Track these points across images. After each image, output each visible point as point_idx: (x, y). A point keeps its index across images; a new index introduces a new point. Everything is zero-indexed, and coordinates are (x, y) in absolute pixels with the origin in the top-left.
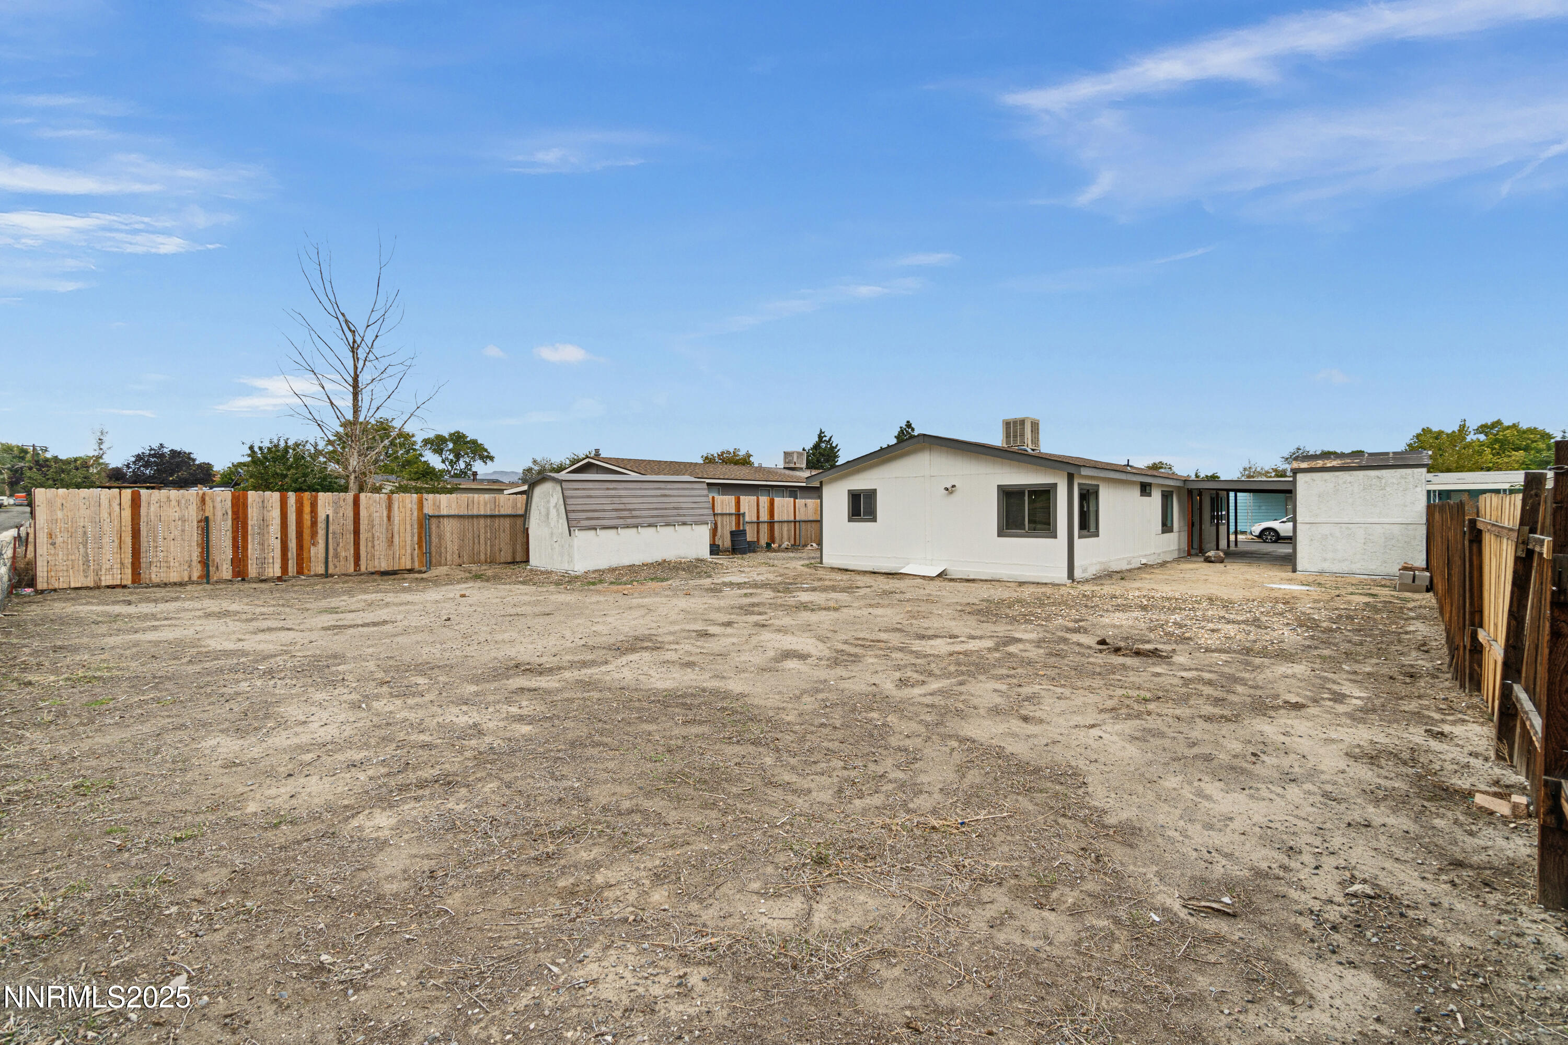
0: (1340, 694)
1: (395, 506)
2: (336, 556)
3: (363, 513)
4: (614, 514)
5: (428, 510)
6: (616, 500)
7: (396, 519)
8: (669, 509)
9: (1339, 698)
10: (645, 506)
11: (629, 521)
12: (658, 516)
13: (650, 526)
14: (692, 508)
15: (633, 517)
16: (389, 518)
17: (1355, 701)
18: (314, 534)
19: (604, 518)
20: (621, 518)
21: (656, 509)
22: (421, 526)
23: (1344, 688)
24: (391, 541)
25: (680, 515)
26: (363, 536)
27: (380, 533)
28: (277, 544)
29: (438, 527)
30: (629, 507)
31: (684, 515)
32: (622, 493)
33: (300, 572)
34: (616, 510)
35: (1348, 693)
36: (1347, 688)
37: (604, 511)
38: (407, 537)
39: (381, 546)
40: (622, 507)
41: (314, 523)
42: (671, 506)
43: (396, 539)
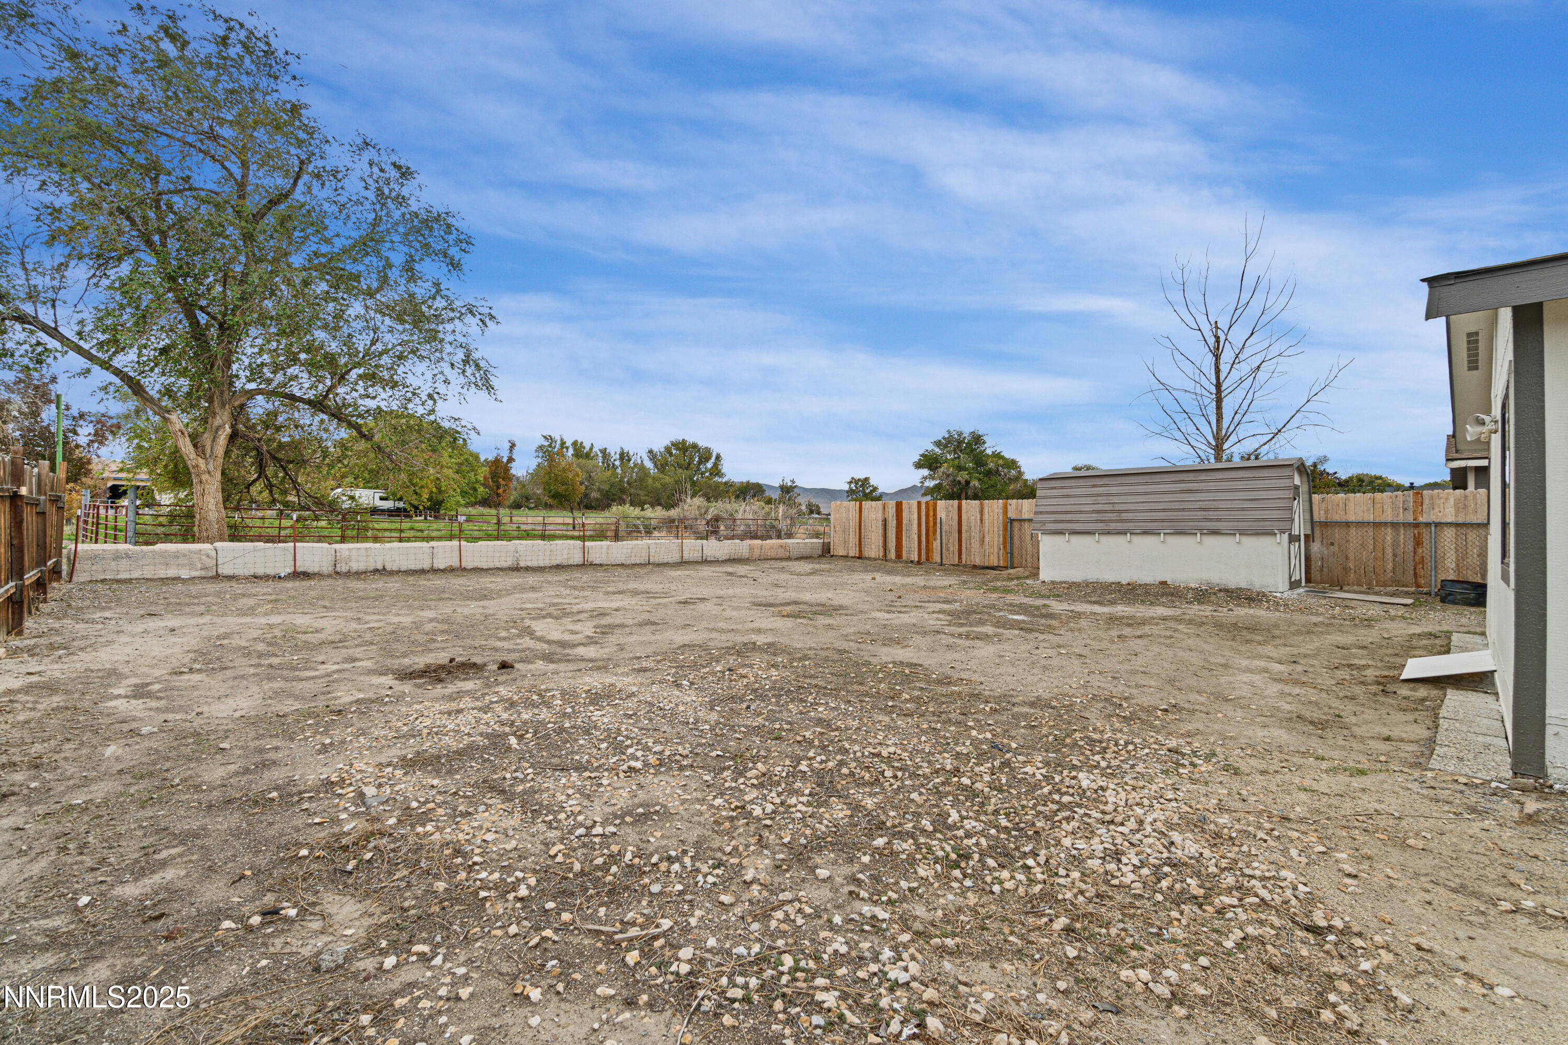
0: (141, 697)
1: (986, 511)
2: (948, 550)
3: (964, 517)
4: (1095, 516)
5: (1012, 514)
6: (1102, 500)
7: (986, 522)
8: (1189, 510)
9: (140, 692)
10: (1148, 506)
11: (1113, 526)
12: (1163, 521)
13: (1145, 533)
14: (1243, 509)
15: (1121, 521)
16: (981, 520)
17: (121, 691)
18: (935, 532)
19: (1078, 521)
20: (1102, 521)
21: (1164, 510)
22: (1005, 529)
23: (142, 707)
24: (982, 541)
25: (1210, 520)
26: (964, 535)
27: (976, 535)
28: (916, 537)
29: (1020, 530)
30: (1117, 507)
31: (1219, 520)
32: (1114, 490)
33: (927, 559)
34: (1098, 512)
35: (133, 702)
36: (136, 707)
37: (1081, 512)
38: (994, 538)
39: (975, 544)
40: (1109, 507)
41: (935, 523)
42: (1197, 505)
43: (987, 539)
